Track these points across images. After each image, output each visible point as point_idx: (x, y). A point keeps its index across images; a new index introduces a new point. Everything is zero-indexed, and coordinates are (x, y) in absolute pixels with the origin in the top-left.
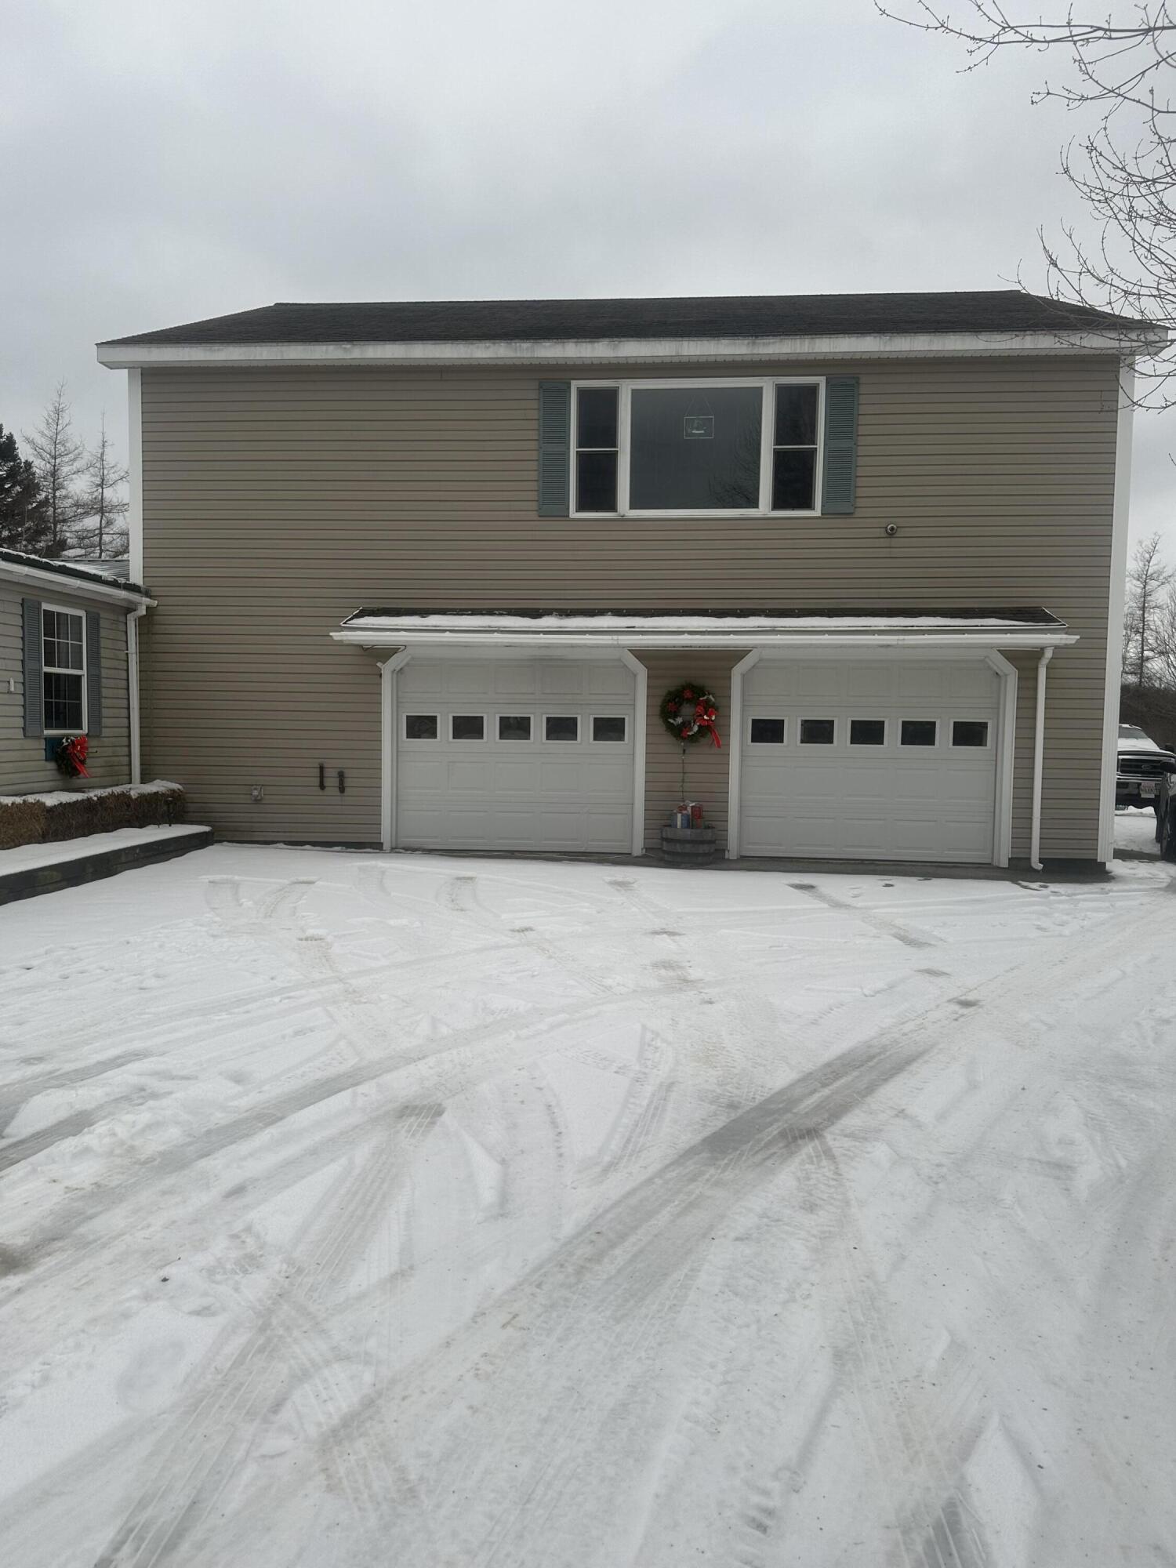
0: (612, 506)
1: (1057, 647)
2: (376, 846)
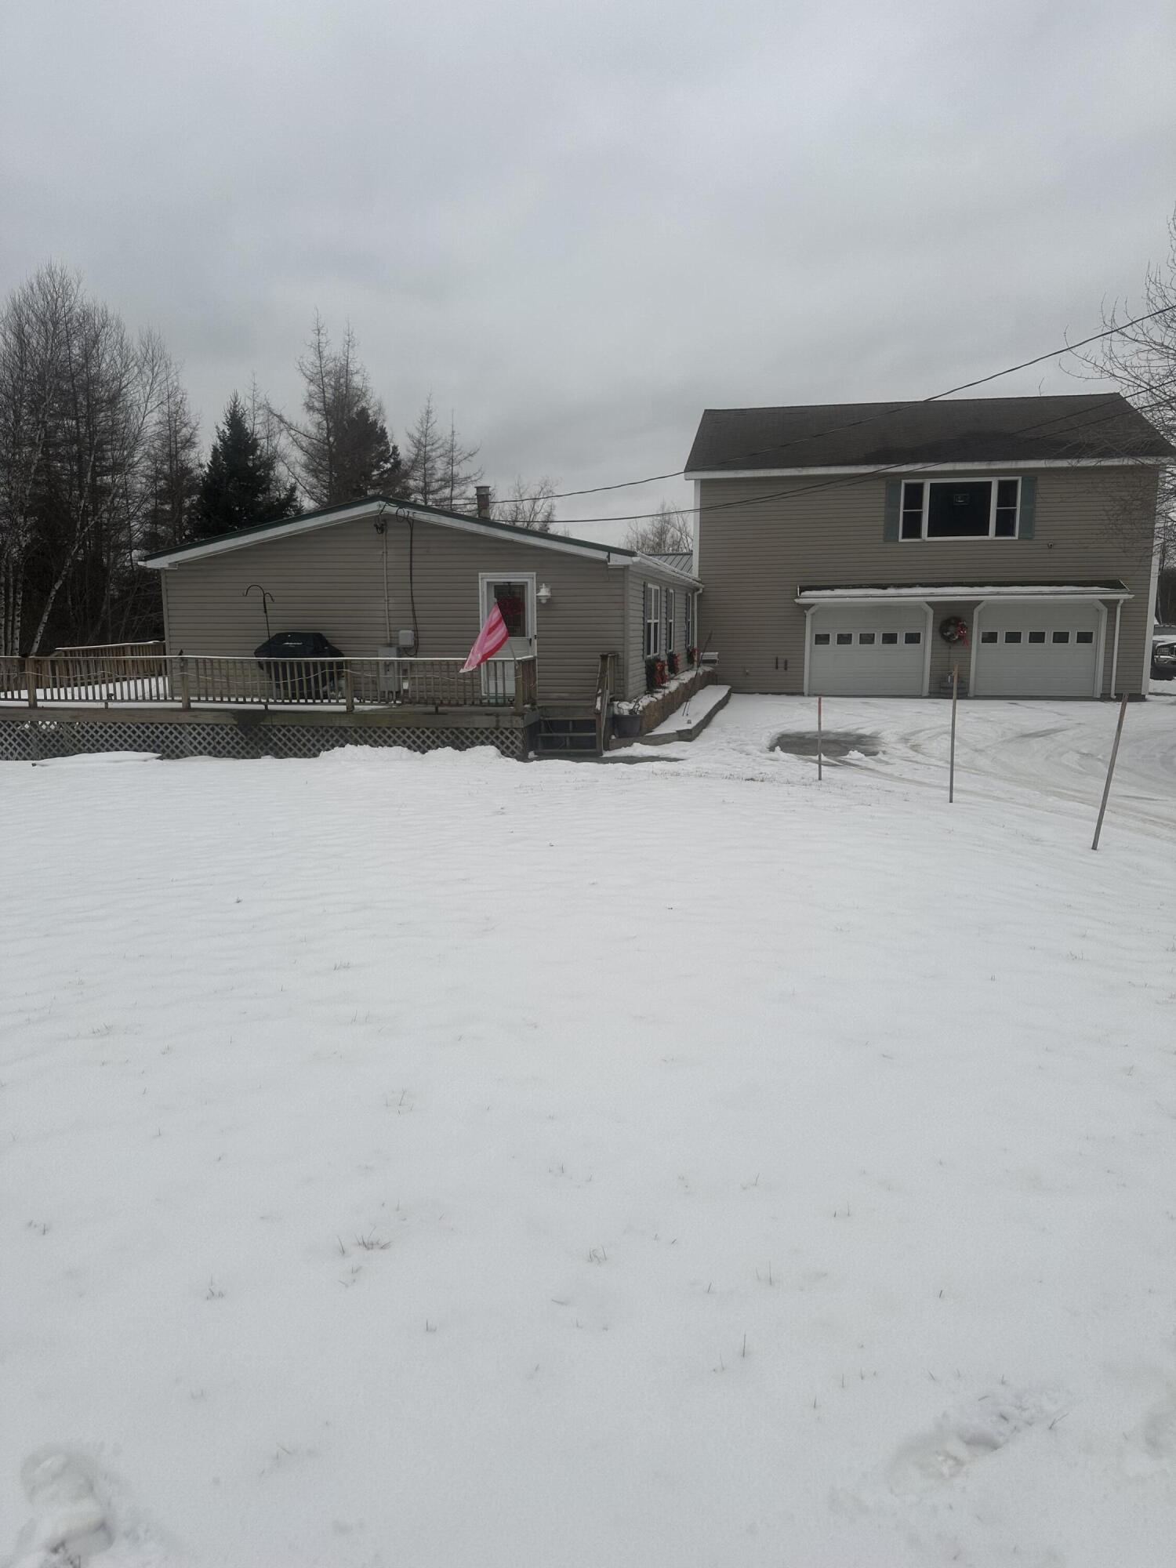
0: (918, 535)
1: (1125, 600)
2: (802, 694)
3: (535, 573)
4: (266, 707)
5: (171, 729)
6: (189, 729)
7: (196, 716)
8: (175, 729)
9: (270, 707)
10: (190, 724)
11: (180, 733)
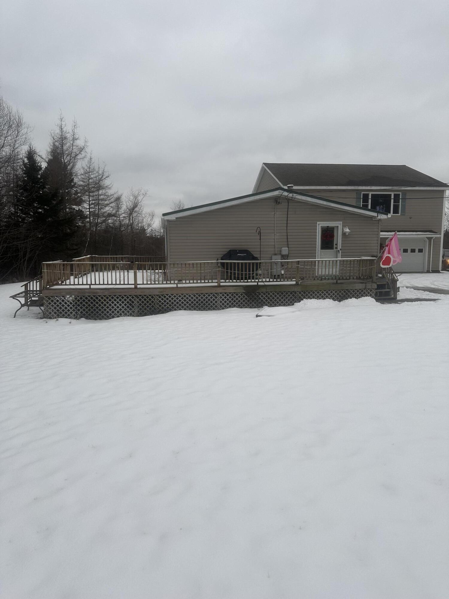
1: (435, 237)
3: (342, 222)
4: (258, 283)
5: (211, 295)
6: (221, 295)
7: (225, 289)
8: (214, 295)
9: (259, 284)
10: (221, 293)
11: (216, 298)
